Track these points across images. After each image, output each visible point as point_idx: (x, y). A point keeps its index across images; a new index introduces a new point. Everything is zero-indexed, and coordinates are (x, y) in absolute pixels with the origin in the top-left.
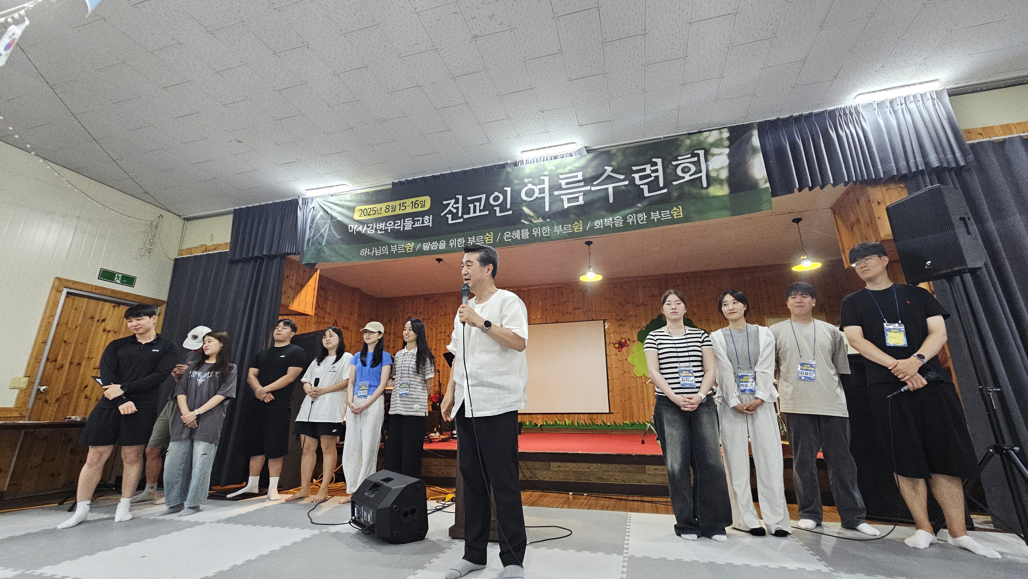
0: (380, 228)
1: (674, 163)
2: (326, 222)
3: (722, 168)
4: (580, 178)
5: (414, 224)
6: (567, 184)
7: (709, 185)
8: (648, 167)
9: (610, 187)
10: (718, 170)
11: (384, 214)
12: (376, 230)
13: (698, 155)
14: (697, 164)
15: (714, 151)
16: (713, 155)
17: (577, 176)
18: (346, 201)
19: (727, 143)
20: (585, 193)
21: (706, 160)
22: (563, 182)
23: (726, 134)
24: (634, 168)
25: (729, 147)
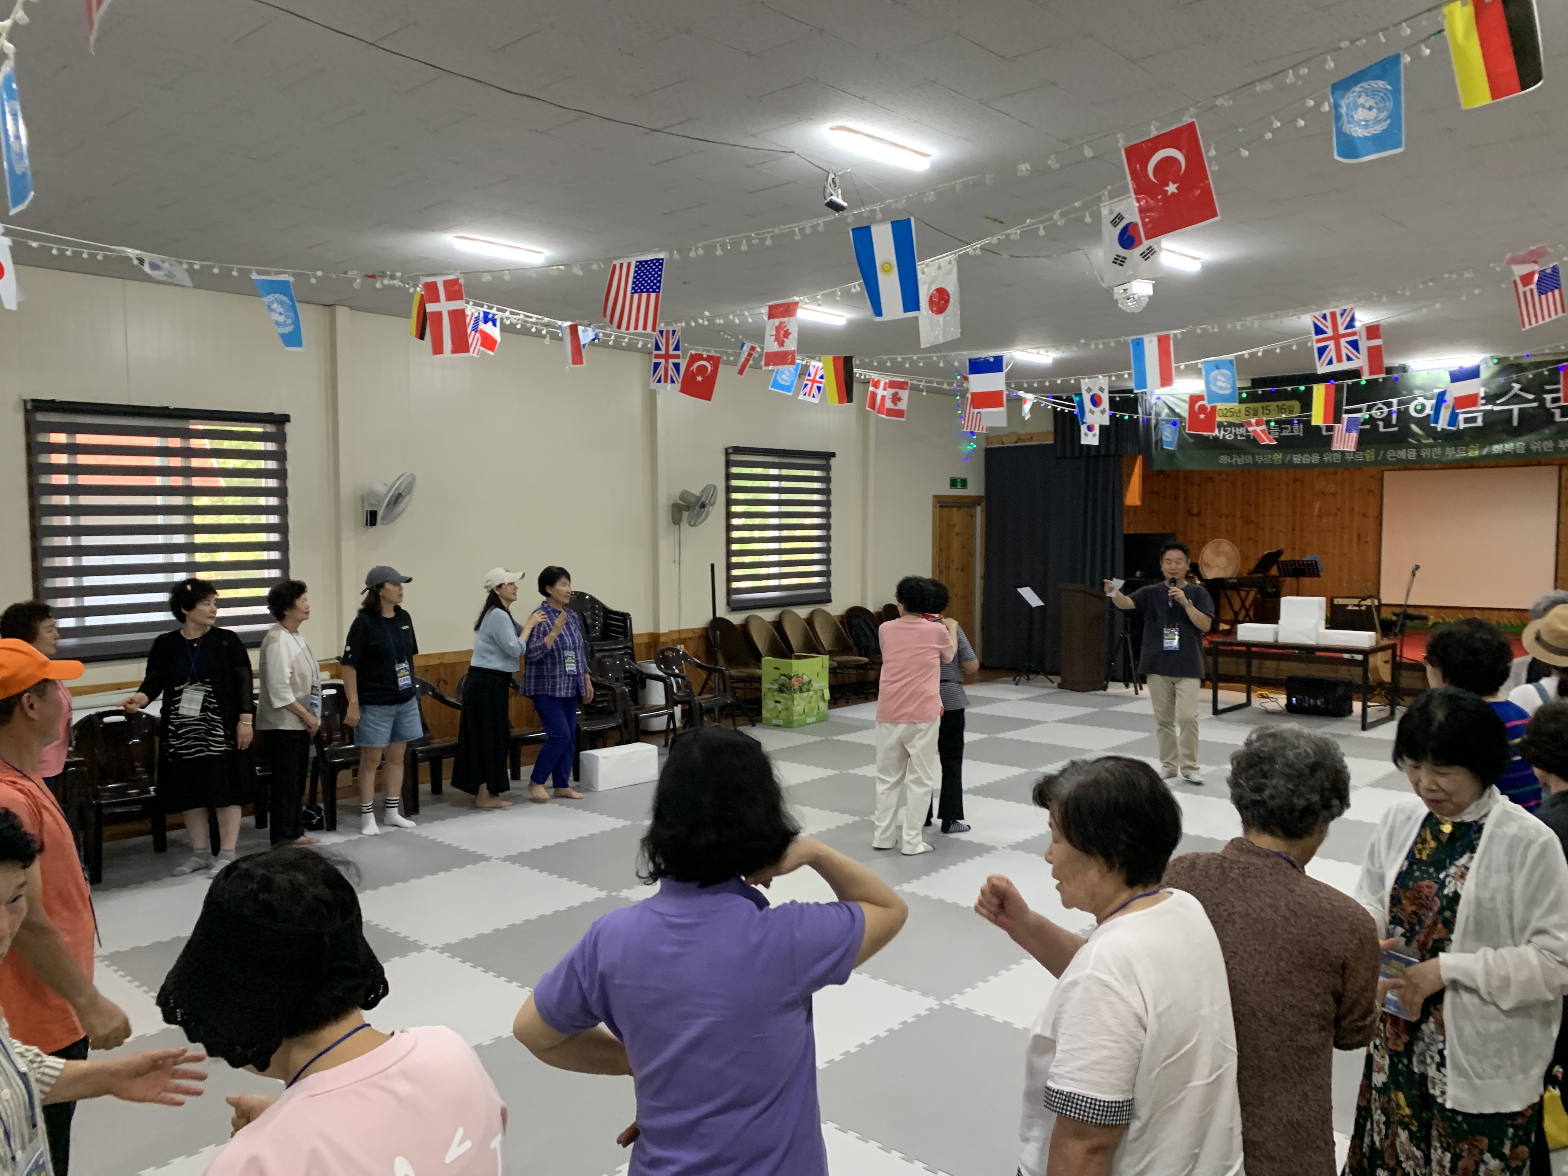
0: (1241, 433)
4: (1482, 394)
5: (1281, 432)
9: (1516, 408)
12: (1236, 435)
20: (1486, 414)
24: (1547, 387)
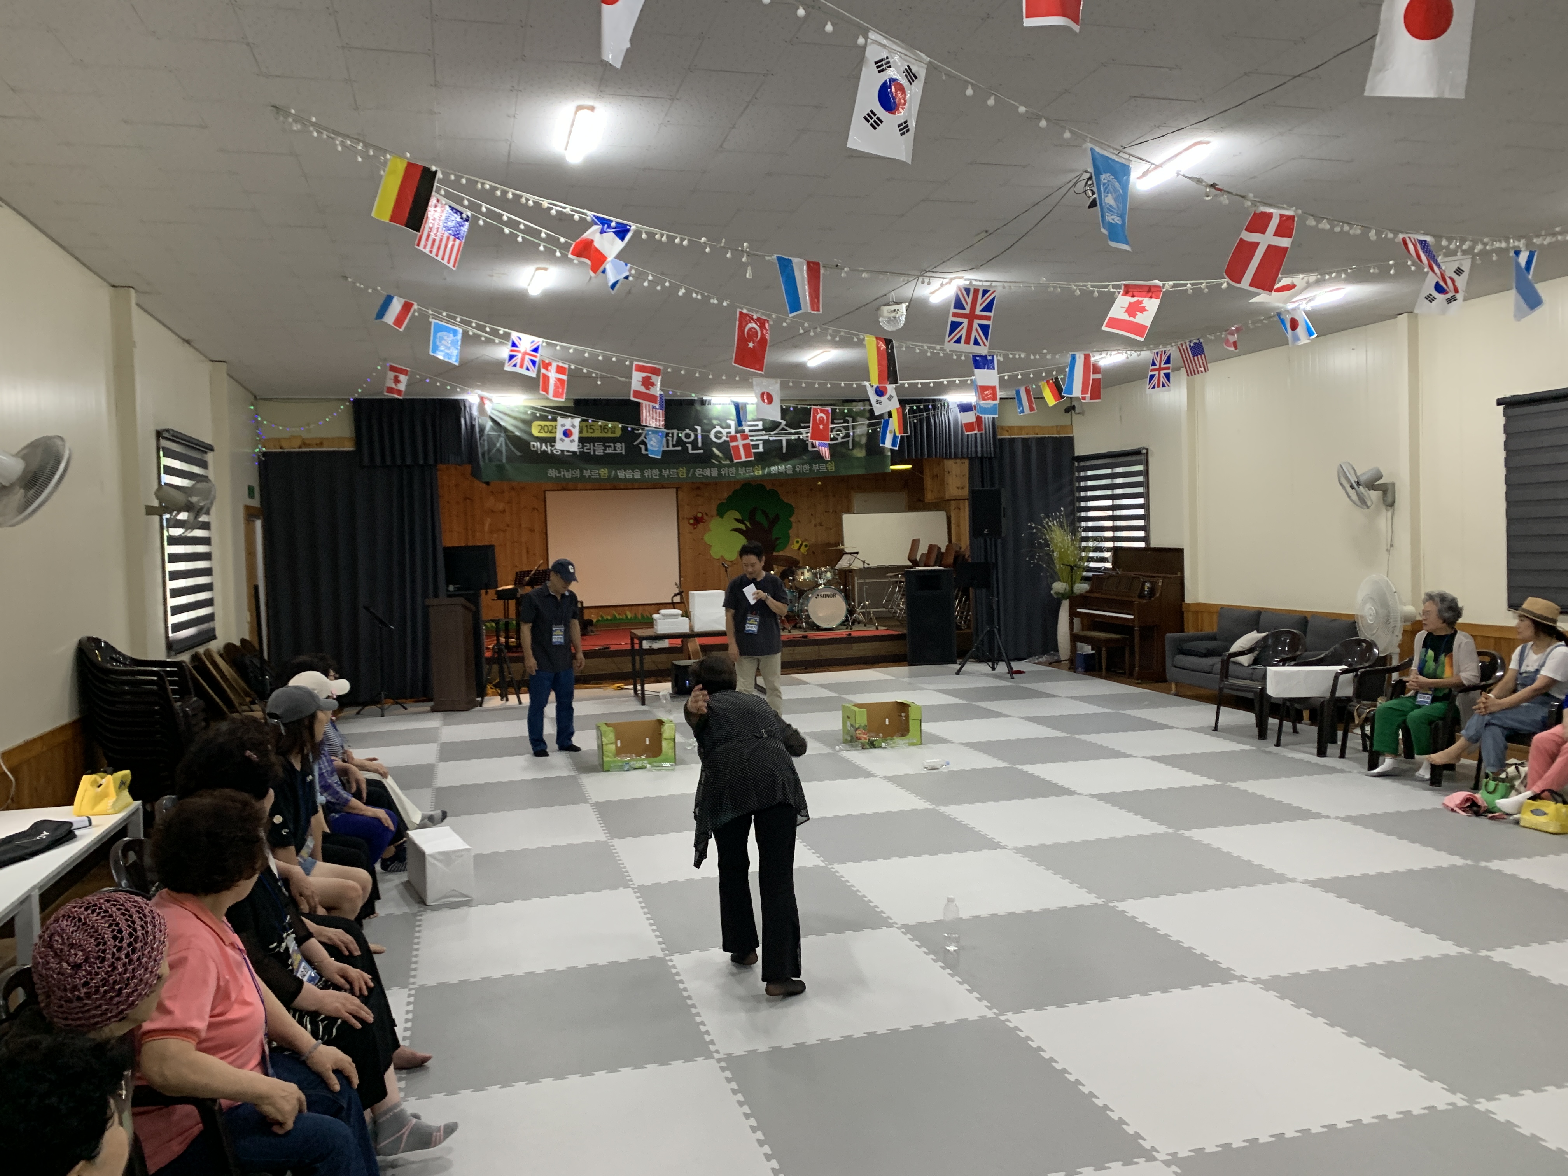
2: (499, 436)
3: (863, 435)
4: (761, 427)
5: (605, 450)
7: (853, 447)
9: (784, 439)
10: (860, 436)
13: (848, 421)
14: (847, 428)
17: (757, 425)
18: (519, 413)
20: (765, 442)
21: (853, 427)
22: (747, 429)
24: (803, 425)
25: (869, 418)
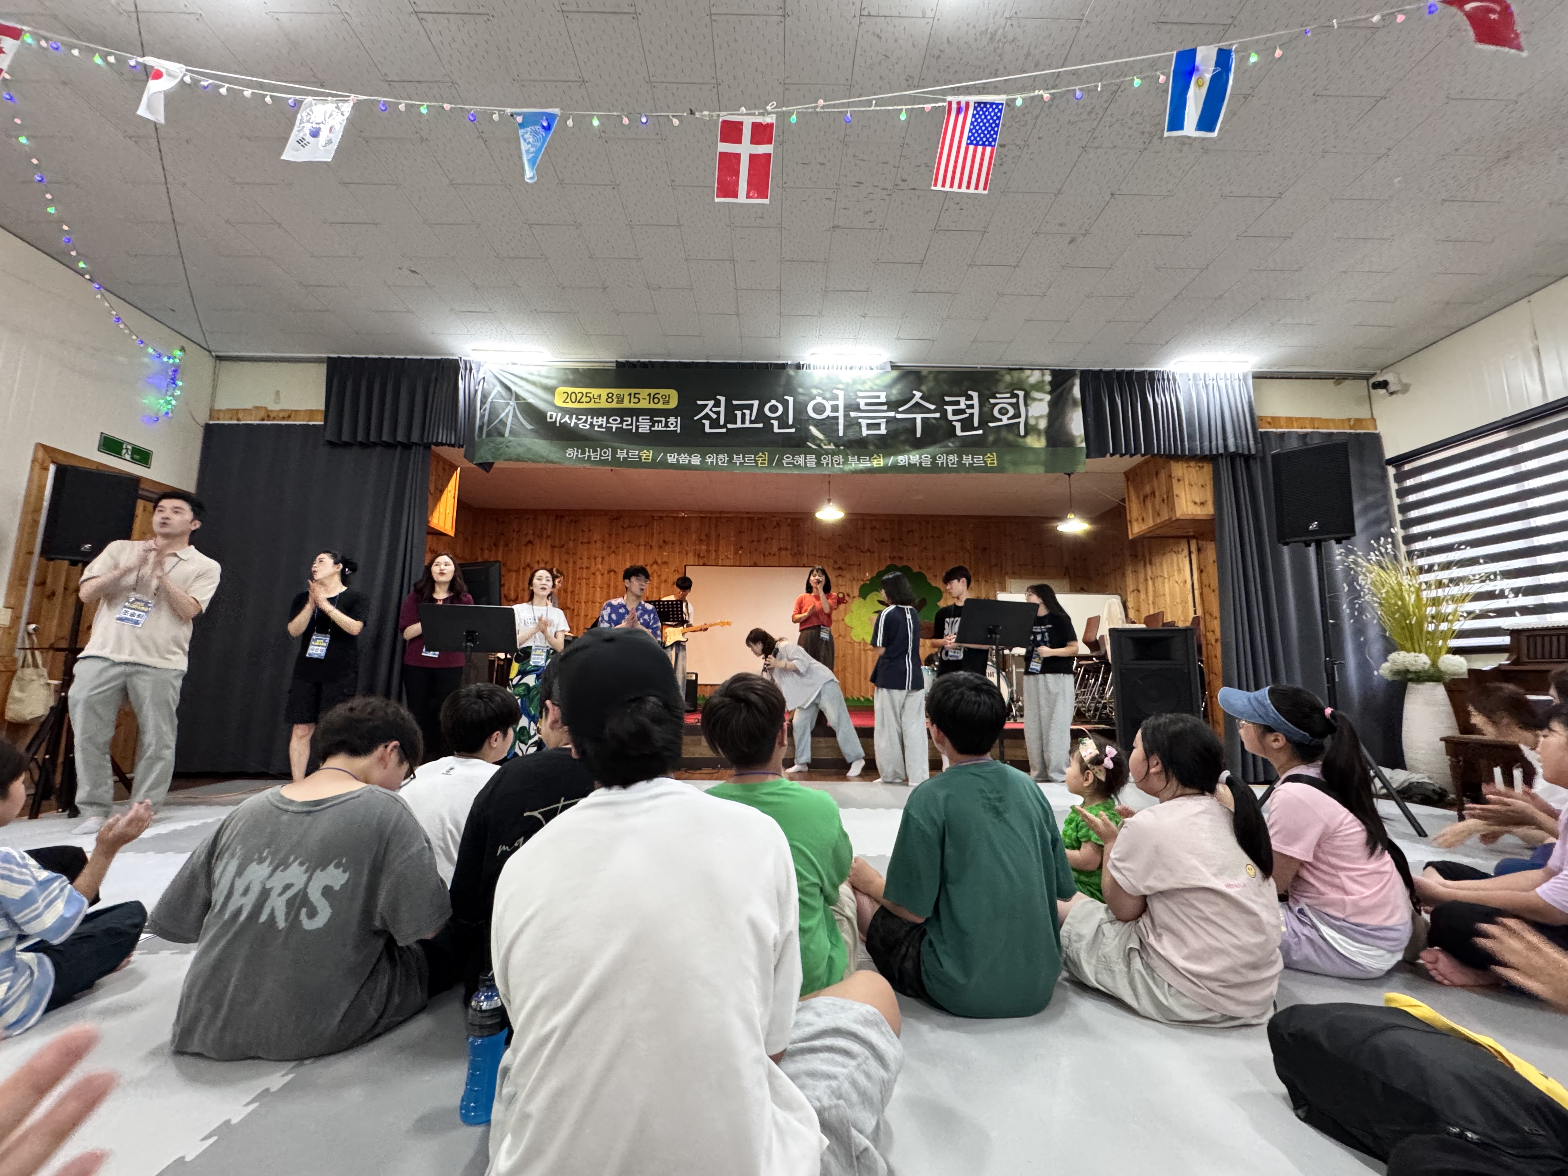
0: (600, 423)
1: (992, 401)
2: (508, 404)
3: (1041, 417)
4: (883, 399)
5: (653, 426)
6: (867, 404)
7: (1027, 433)
8: (962, 400)
9: (919, 417)
10: (1037, 418)
11: (604, 405)
12: (592, 425)
13: (1017, 396)
14: (1016, 406)
15: (1036, 395)
16: (1034, 399)
17: (879, 397)
18: (540, 375)
19: (1048, 388)
20: (889, 421)
21: (1026, 405)
22: (862, 402)
23: (1048, 378)
24: (947, 399)
25: (1050, 393)
